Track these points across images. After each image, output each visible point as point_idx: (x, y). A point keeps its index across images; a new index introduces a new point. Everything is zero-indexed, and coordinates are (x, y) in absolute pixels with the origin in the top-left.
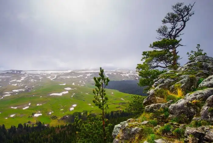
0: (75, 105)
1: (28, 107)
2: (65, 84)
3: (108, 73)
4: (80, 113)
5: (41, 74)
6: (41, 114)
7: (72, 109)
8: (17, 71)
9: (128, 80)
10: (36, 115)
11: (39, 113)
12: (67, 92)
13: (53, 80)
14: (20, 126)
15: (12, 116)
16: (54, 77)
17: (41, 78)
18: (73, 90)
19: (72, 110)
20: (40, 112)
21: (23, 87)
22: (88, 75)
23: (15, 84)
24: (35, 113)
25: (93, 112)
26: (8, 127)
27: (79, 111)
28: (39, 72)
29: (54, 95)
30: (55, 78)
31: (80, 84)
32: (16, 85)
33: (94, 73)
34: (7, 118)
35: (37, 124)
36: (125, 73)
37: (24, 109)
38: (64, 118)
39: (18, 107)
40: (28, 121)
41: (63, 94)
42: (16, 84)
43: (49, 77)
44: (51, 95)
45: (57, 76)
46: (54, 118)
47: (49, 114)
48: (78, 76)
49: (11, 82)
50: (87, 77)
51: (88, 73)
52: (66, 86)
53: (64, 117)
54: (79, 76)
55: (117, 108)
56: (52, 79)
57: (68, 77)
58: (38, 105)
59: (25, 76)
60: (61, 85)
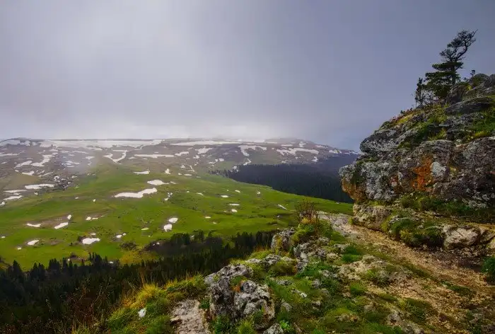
0: (174, 220)
1: (66, 224)
2: (147, 173)
3: (247, 147)
4: (186, 237)
5: (90, 148)
6: (98, 240)
7: (167, 227)
8: (31, 141)
9: (295, 163)
10: (87, 241)
11: (94, 237)
12: (154, 190)
13: (119, 162)
14: (53, 264)
15: (32, 243)
16: (121, 155)
17: (89, 158)
18: (167, 186)
19: (169, 230)
20: (94, 234)
21: (49, 180)
23: (29, 172)
24: (85, 237)
25: (215, 234)
26: (26, 267)
27: (185, 232)
28: (85, 144)
29: (124, 198)
30: (123, 157)
31: (184, 172)
32: (31, 173)
33: (214, 146)
34: (20, 248)
35: (90, 259)
36: (288, 148)
37: (56, 228)
38: (151, 248)
39: (44, 223)
40: (69, 253)
41: (144, 195)
42: (33, 172)
43: (109, 156)
44: (116, 196)
45: (126, 153)
46: (129, 246)
47: (116, 239)
48: (177, 154)
49: (19, 166)
50: (198, 157)
51: (201, 147)
52: (152, 177)
53: (151, 244)
54: (179, 153)
55: (269, 224)
56: (115, 161)
57: (155, 156)
58: (89, 218)
59: (51, 153)
60: (138, 173)
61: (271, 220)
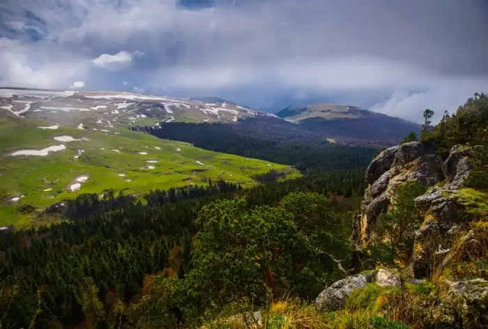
0: (83, 179)
2: (55, 127)
3: (170, 104)
4: (94, 197)
7: (74, 187)
9: (216, 122)
12: (62, 147)
13: (21, 114)
16: (23, 106)
18: (77, 143)
19: (76, 191)
22: (120, 106)
25: (126, 193)
27: (92, 192)
29: (24, 156)
30: (27, 109)
31: (100, 127)
33: (136, 101)
36: (210, 108)
38: (53, 210)
41: (49, 152)
43: (9, 108)
45: (31, 105)
46: (26, 209)
47: (10, 203)
48: (92, 108)
50: (117, 112)
51: (121, 101)
52: (60, 132)
53: (53, 206)
54: (95, 106)
55: (184, 180)
56: (16, 113)
57: (66, 109)
60: (44, 128)
61: (186, 176)
